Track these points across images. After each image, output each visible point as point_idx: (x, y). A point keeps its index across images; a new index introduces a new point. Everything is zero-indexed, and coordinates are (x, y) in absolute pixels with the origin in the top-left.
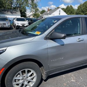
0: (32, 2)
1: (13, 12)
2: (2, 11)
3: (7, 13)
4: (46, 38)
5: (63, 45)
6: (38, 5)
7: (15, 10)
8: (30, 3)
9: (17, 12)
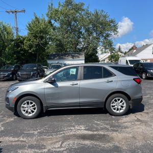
0: (105, 38)
3: (67, 58)
4: (46, 82)
5: (57, 87)
6: (113, 43)
9: (80, 56)
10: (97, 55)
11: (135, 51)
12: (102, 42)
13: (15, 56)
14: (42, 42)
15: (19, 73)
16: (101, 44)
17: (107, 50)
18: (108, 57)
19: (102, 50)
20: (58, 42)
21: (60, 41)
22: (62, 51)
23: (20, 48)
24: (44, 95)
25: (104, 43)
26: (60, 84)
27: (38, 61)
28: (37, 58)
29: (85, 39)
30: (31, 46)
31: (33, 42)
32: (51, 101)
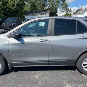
0: (63, 2)
1: (43, 14)
2: (35, 13)
3: (37, 15)
6: (68, 5)
7: (45, 12)
8: (61, 3)
9: (46, 14)
10: (57, 13)
11: (81, 11)
12: (61, 4)
13: (3, 12)
14: (21, 2)
15: (4, 24)
16: (60, 6)
17: (64, 10)
18: (64, 15)
19: (61, 10)
20: (32, 4)
21: (34, 3)
22: (34, 10)
23: (6, 7)
24: (8, 51)
25: (62, 5)
26: (26, 40)
27: (19, 16)
28: (18, 14)
29: (50, 2)
30: (13, 5)
31: (14, 2)
32: (16, 59)
